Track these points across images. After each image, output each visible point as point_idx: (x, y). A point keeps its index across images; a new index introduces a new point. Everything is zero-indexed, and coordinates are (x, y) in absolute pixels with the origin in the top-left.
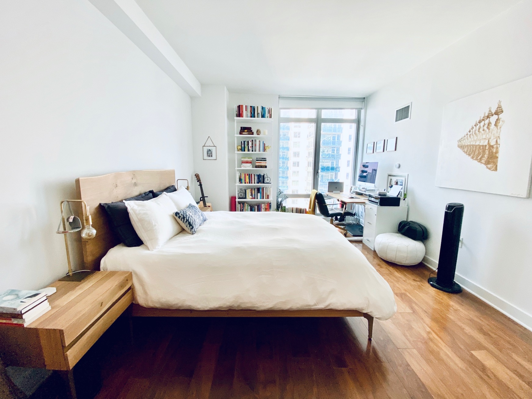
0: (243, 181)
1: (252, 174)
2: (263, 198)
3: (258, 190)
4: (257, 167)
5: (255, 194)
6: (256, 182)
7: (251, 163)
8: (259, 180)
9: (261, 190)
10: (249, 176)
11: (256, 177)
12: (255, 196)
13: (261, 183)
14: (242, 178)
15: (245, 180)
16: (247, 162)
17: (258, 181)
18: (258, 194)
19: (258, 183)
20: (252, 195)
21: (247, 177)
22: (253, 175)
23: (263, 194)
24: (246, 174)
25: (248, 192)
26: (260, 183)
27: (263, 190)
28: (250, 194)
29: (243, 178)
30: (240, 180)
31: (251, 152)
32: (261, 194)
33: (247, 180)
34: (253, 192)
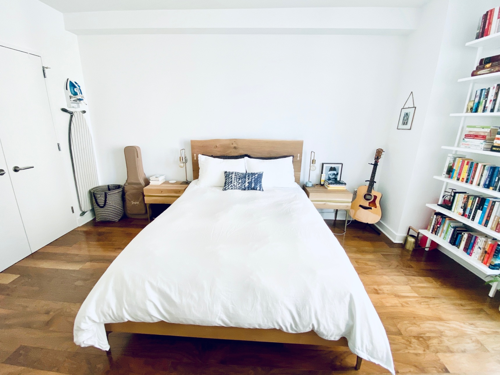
0: (455, 174)
1: (477, 164)
2: (486, 225)
3: (482, 201)
4: (494, 149)
5: (471, 210)
6: (482, 183)
7: (484, 137)
8: (490, 181)
9: (487, 206)
10: (471, 167)
11: (486, 173)
12: (470, 213)
13: (495, 189)
14: (454, 168)
15: (460, 174)
16: (476, 136)
17: (487, 183)
18: (478, 211)
19: (487, 186)
20: (465, 208)
21: (466, 168)
22: (480, 165)
23: (489, 216)
24: (466, 162)
25: (459, 200)
26: (491, 188)
27: (493, 206)
28: (461, 204)
29: (456, 168)
30: (450, 171)
31: (488, 113)
32: (484, 213)
33: (464, 175)
34: (470, 201)
